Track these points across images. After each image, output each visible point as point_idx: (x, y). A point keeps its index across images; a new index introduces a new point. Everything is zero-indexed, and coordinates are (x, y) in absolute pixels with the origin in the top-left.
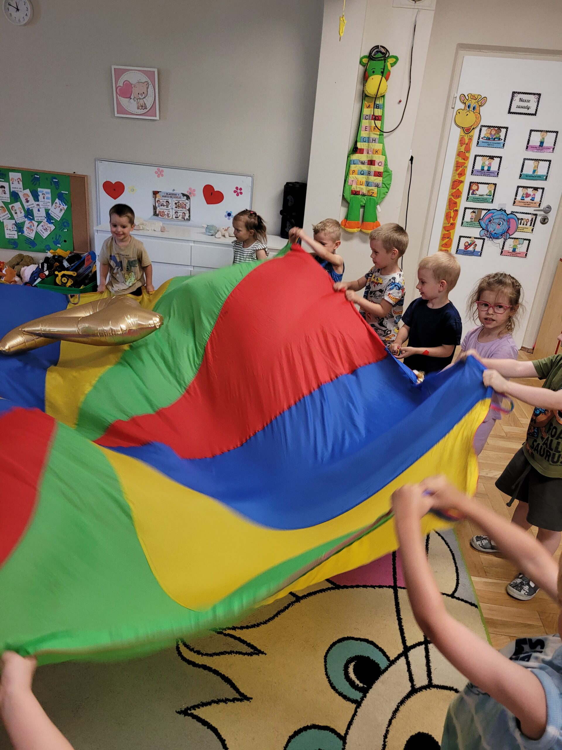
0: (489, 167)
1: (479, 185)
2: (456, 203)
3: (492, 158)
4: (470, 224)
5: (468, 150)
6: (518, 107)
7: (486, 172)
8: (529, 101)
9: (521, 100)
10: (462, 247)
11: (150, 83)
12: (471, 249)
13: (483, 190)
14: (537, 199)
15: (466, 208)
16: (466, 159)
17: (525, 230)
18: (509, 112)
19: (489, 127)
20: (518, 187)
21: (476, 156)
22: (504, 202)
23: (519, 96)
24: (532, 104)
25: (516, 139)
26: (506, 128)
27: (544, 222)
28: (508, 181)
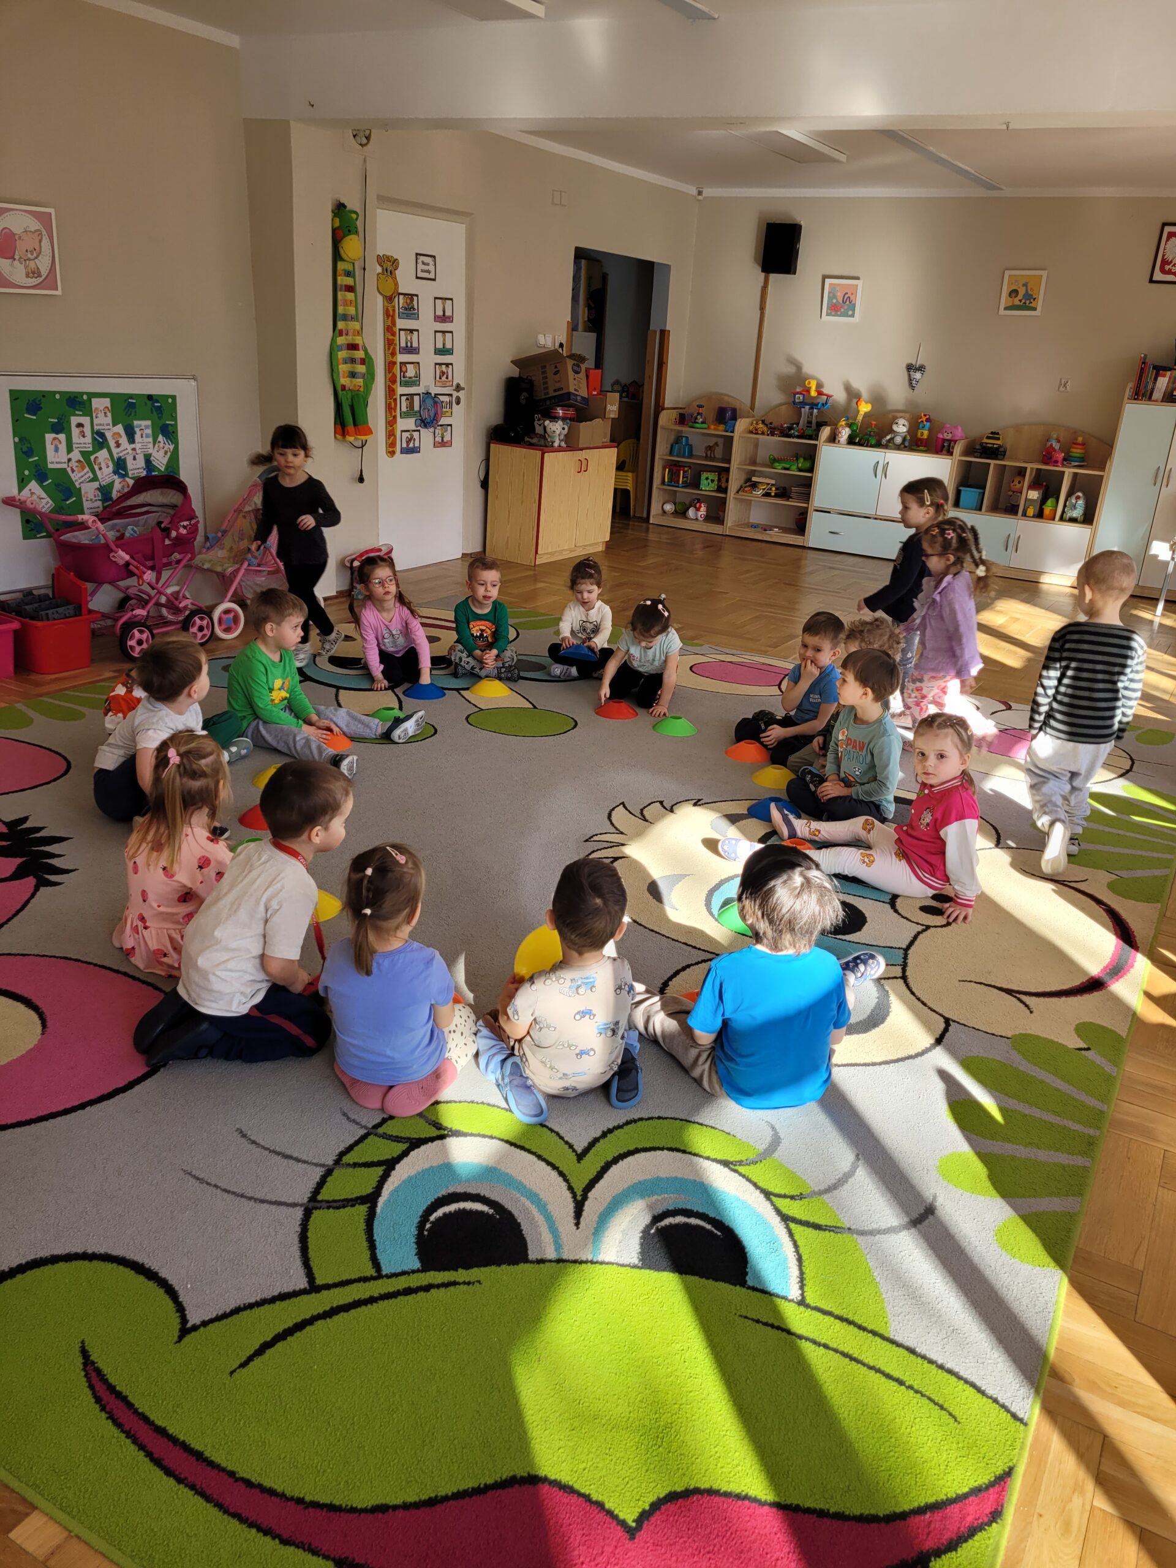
0: (411, 343)
1: (408, 365)
2: (392, 389)
3: (411, 331)
4: (404, 415)
5: (394, 323)
6: (423, 271)
7: (411, 350)
8: (428, 264)
9: (424, 263)
10: (404, 445)
11: (44, 233)
12: (411, 445)
13: (411, 371)
14: (450, 377)
15: (401, 395)
16: (394, 334)
17: (447, 414)
18: (417, 278)
19: (405, 295)
20: (436, 364)
21: (400, 330)
22: (428, 383)
23: (422, 258)
24: (431, 268)
25: (426, 309)
26: (417, 296)
27: (458, 403)
28: (427, 359)
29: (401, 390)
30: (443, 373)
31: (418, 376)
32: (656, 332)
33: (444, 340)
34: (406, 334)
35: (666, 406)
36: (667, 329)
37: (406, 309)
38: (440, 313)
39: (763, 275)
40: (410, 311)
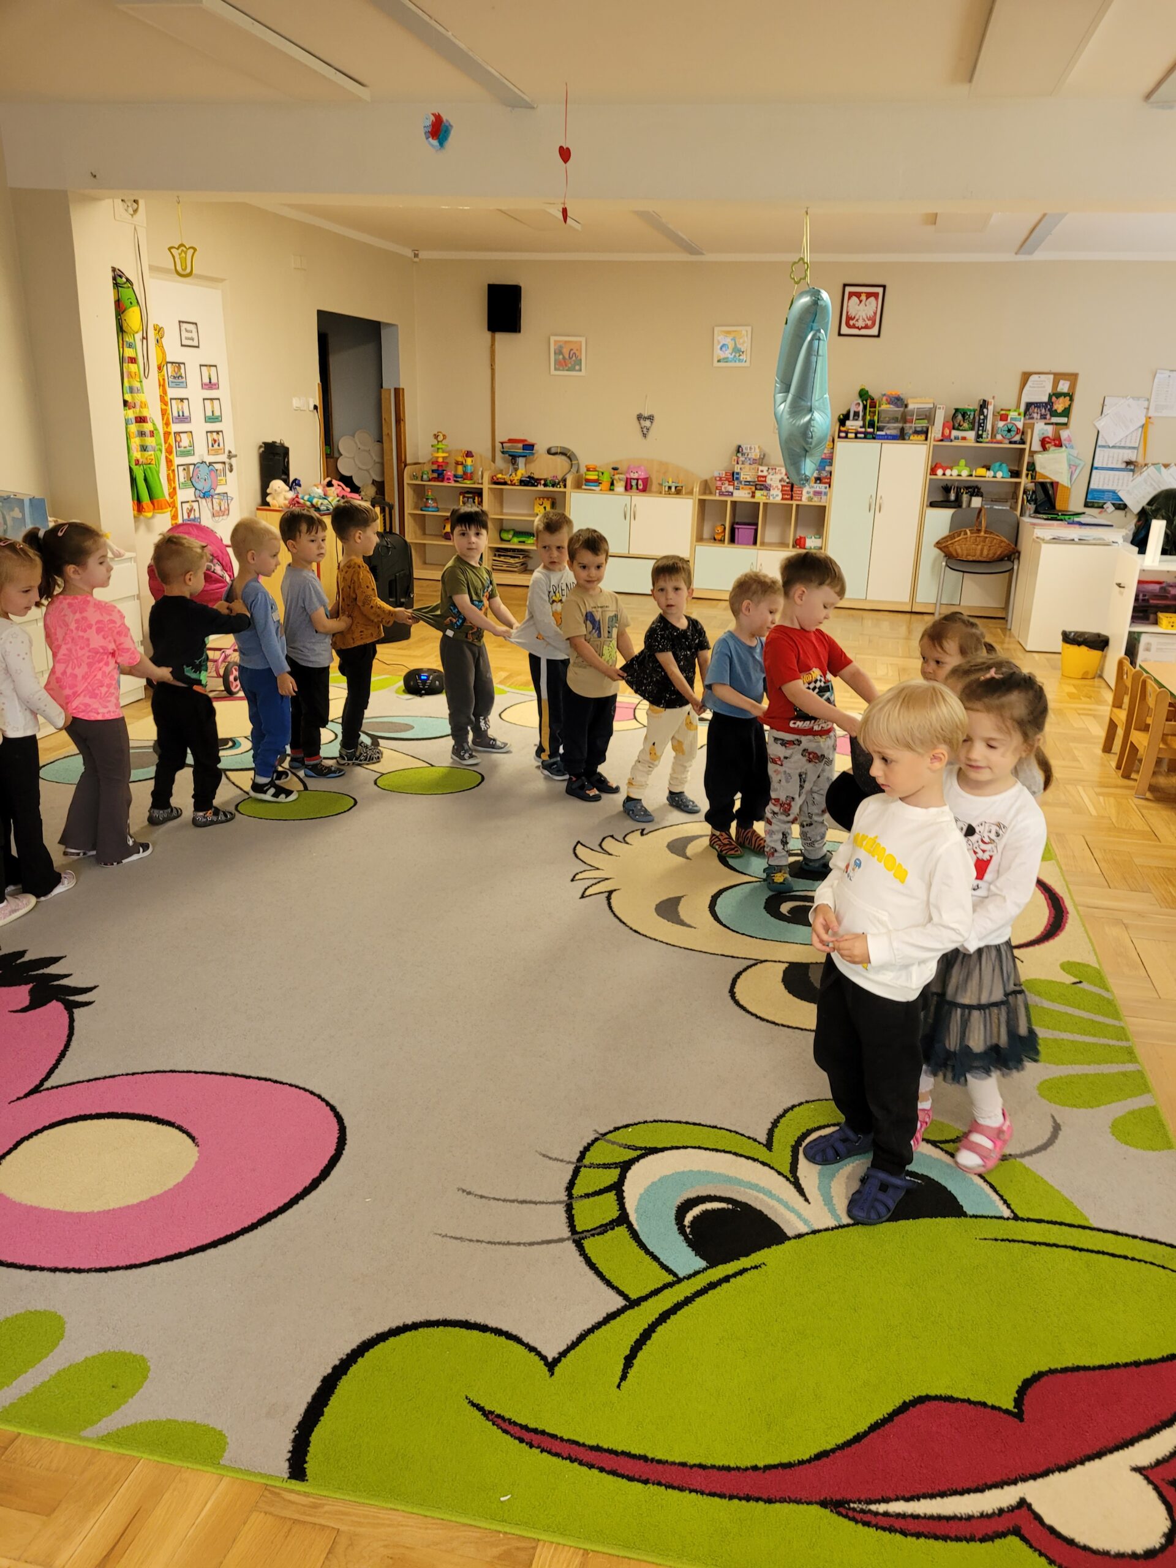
0: (183, 412)
1: (181, 435)
2: (171, 461)
3: (182, 400)
4: (184, 486)
5: (165, 392)
6: (187, 338)
7: (183, 419)
8: (191, 332)
9: (187, 331)
10: (185, 515)
12: (192, 516)
13: (185, 441)
14: (221, 445)
15: (178, 466)
16: (166, 404)
17: (222, 483)
18: (182, 345)
19: (172, 363)
20: (207, 432)
21: (171, 399)
22: (201, 452)
23: (184, 326)
24: (194, 335)
25: (193, 377)
26: (184, 364)
27: (231, 471)
28: (199, 427)
29: (177, 461)
30: (215, 441)
31: (192, 445)
32: (390, 390)
33: (213, 407)
34: (177, 403)
35: (408, 461)
36: (401, 386)
37: (175, 377)
38: (206, 380)
39: (488, 335)
40: (179, 379)
